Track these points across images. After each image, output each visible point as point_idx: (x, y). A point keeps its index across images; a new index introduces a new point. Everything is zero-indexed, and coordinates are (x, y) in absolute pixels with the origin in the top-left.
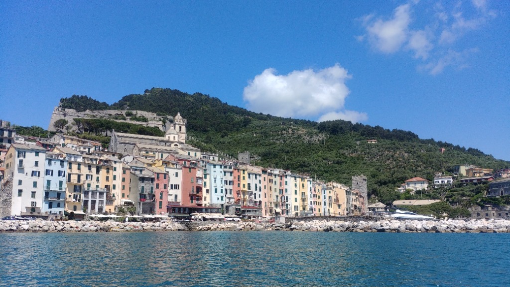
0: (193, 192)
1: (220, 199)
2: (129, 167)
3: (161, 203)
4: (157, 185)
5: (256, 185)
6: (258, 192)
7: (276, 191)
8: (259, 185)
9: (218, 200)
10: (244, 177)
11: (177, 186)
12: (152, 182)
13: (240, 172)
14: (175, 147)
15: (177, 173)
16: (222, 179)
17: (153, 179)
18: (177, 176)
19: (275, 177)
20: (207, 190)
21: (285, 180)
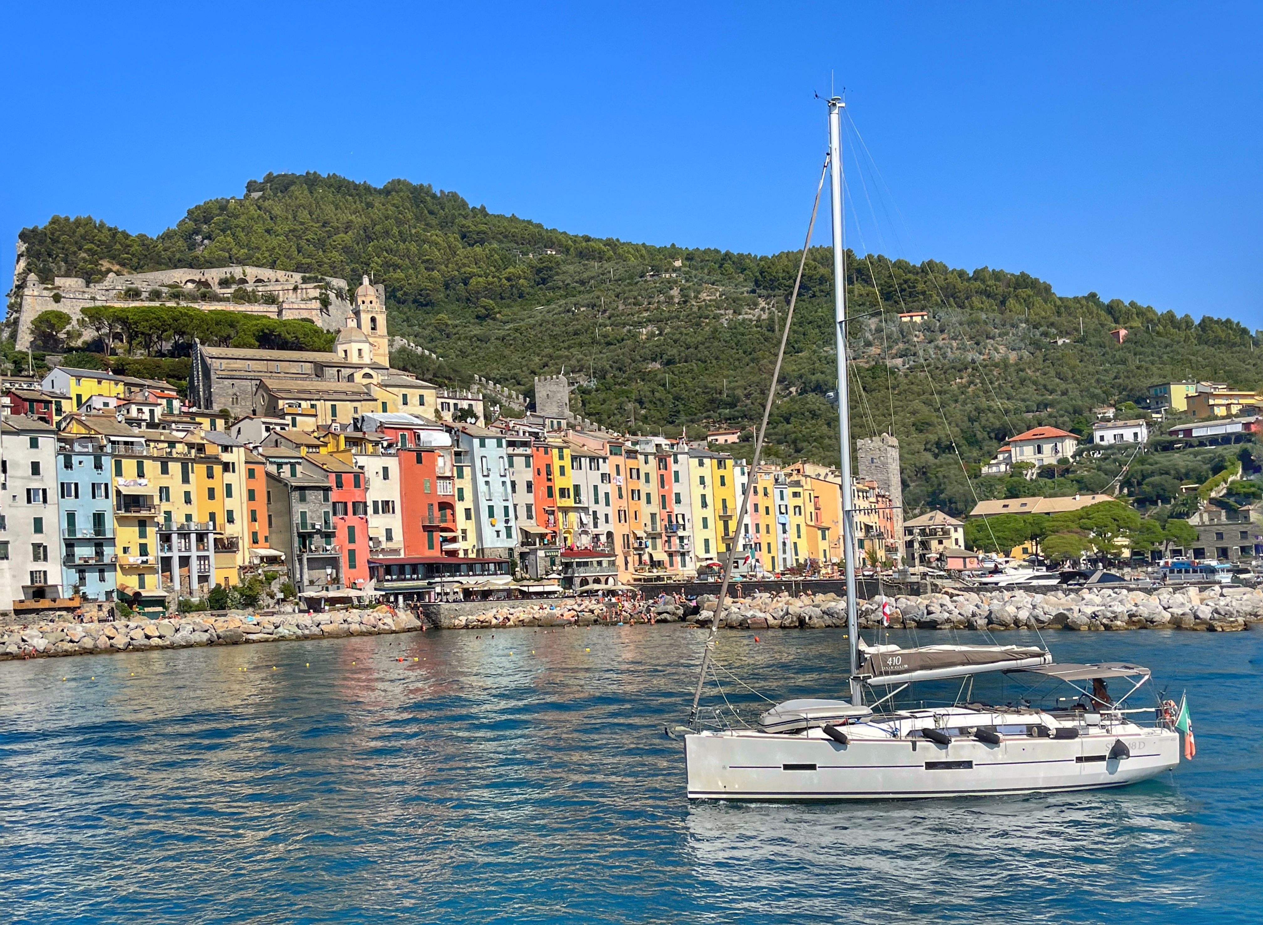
0: (431, 518)
1: (503, 534)
2: (263, 460)
3: (352, 553)
5: (596, 487)
6: (602, 509)
7: (649, 501)
8: (603, 488)
9: (498, 536)
10: (562, 468)
11: (390, 504)
12: (326, 499)
13: (550, 455)
14: (366, 381)
15: (385, 469)
16: (503, 479)
17: (327, 489)
18: (386, 477)
19: (646, 462)
20: (468, 510)
21: (674, 467)
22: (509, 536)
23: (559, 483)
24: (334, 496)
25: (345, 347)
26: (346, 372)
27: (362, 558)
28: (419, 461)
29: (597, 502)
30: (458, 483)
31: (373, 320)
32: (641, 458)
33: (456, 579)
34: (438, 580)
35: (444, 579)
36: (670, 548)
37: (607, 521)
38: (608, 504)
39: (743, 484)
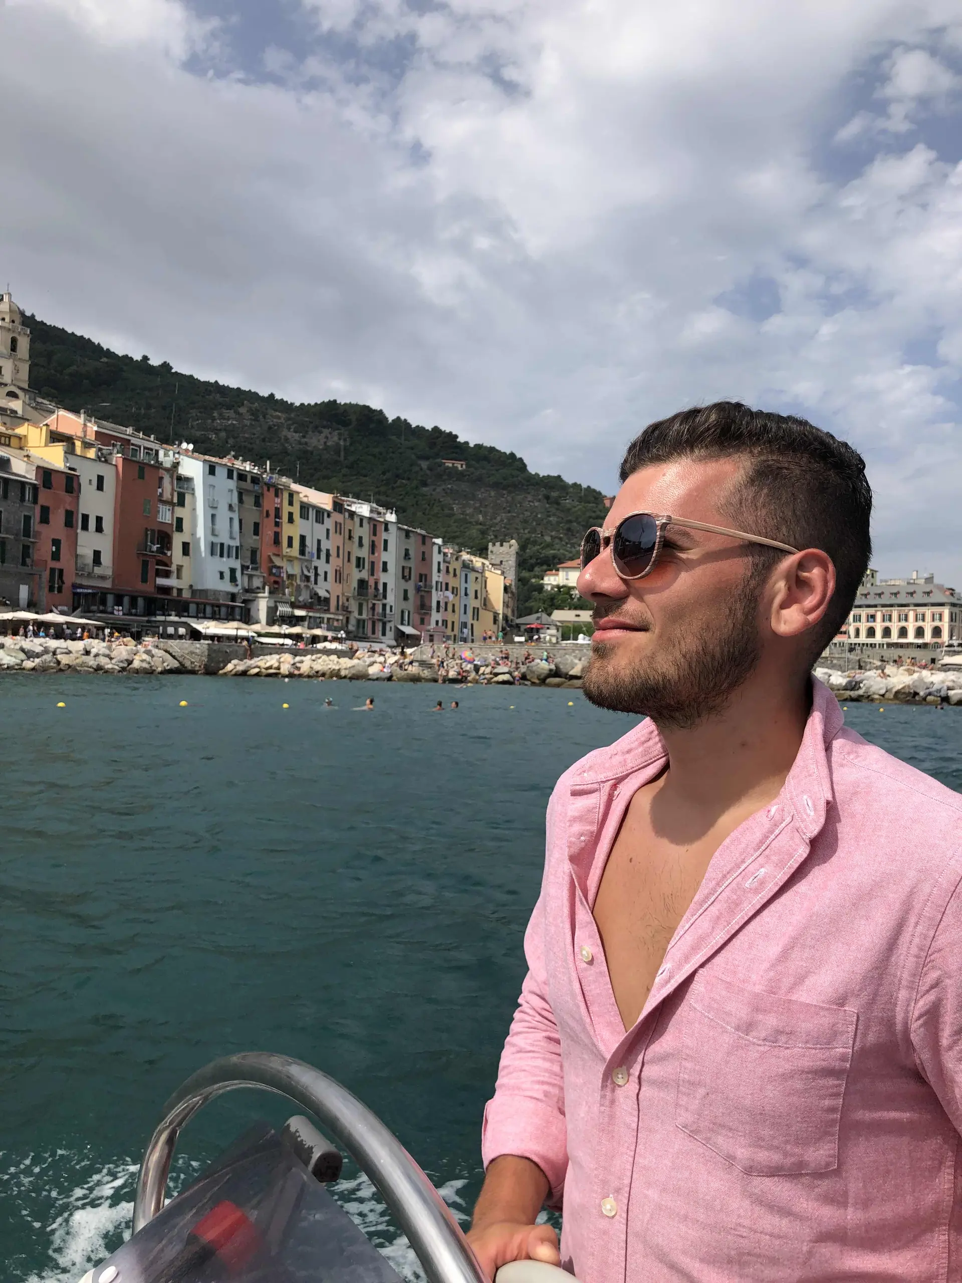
0: (148, 547)
1: (227, 575)
3: (54, 573)
4: (46, 511)
5: (319, 541)
6: (322, 565)
7: (358, 566)
8: (327, 545)
9: (222, 578)
10: (291, 515)
13: (280, 498)
15: (100, 479)
16: (231, 514)
18: (100, 487)
19: (361, 525)
20: (185, 545)
21: (384, 536)
22: (233, 579)
23: (287, 530)
24: (40, 498)
27: (67, 581)
28: (141, 476)
29: (318, 557)
30: (178, 511)
31: (14, 341)
32: (357, 520)
33: (183, 619)
36: (373, 615)
37: (326, 579)
38: (328, 561)
39: (439, 563)
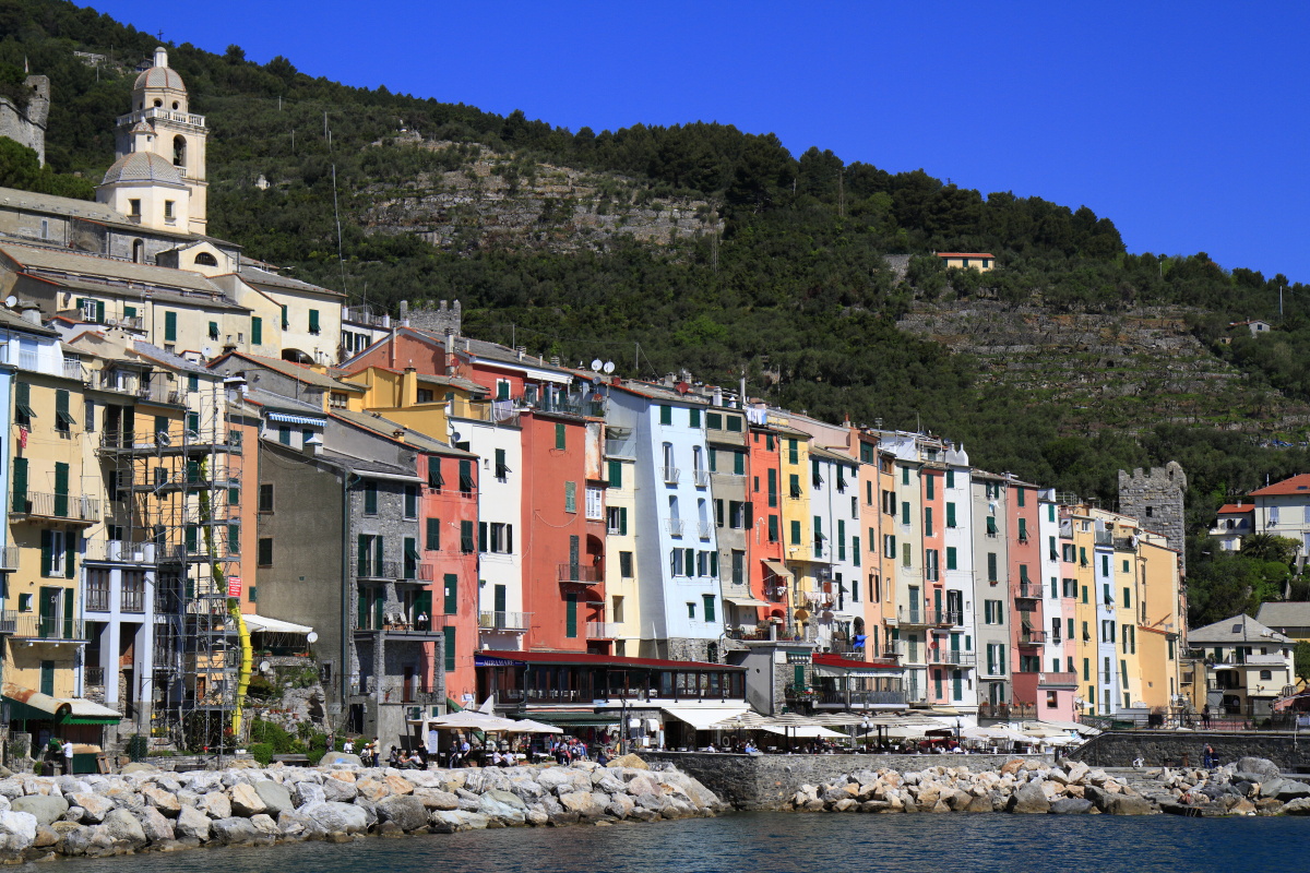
0: (574, 571)
1: (700, 610)
2: (256, 413)
3: (450, 632)
4: (433, 526)
5: (841, 524)
6: (849, 572)
7: (907, 562)
8: (854, 529)
9: (692, 614)
10: (794, 479)
11: (505, 530)
12: (411, 512)
13: (776, 451)
14: (208, 270)
15: (500, 454)
16: (701, 494)
17: (412, 490)
18: (501, 472)
19: (906, 481)
20: (626, 558)
21: (948, 495)
22: (710, 616)
23: (790, 510)
24: (426, 505)
25: (135, 193)
26: (154, 247)
27: (466, 646)
28: (561, 443)
29: (842, 556)
30: (614, 497)
31: (179, 143)
32: (898, 471)
33: (655, 703)
34: (615, 703)
35: (629, 702)
36: (937, 659)
37: (855, 598)
38: (857, 562)
39: (1052, 540)
